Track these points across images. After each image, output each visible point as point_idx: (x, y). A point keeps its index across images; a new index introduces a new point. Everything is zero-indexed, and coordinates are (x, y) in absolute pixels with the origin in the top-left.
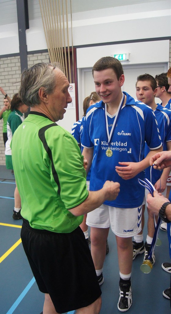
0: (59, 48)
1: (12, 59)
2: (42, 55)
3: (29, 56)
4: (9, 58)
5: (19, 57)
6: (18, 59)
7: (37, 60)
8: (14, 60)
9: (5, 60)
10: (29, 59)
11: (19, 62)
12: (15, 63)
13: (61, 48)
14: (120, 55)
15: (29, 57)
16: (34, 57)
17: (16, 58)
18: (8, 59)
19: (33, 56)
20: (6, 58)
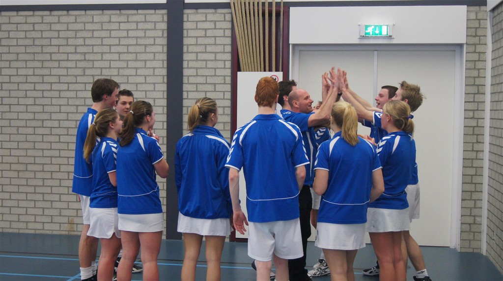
0: (253, 3)
1: (148, 14)
2: (216, 13)
3: (186, 11)
4: (140, 11)
5: (165, 11)
6: (163, 15)
7: (206, 21)
8: (154, 16)
9: (132, 15)
10: (188, 19)
11: (163, 21)
12: (155, 22)
13: (258, 3)
14: (375, 26)
15: (188, 14)
16: (199, 15)
17: (158, 14)
18: (138, 14)
19: (197, 13)
20: (135, 12)
